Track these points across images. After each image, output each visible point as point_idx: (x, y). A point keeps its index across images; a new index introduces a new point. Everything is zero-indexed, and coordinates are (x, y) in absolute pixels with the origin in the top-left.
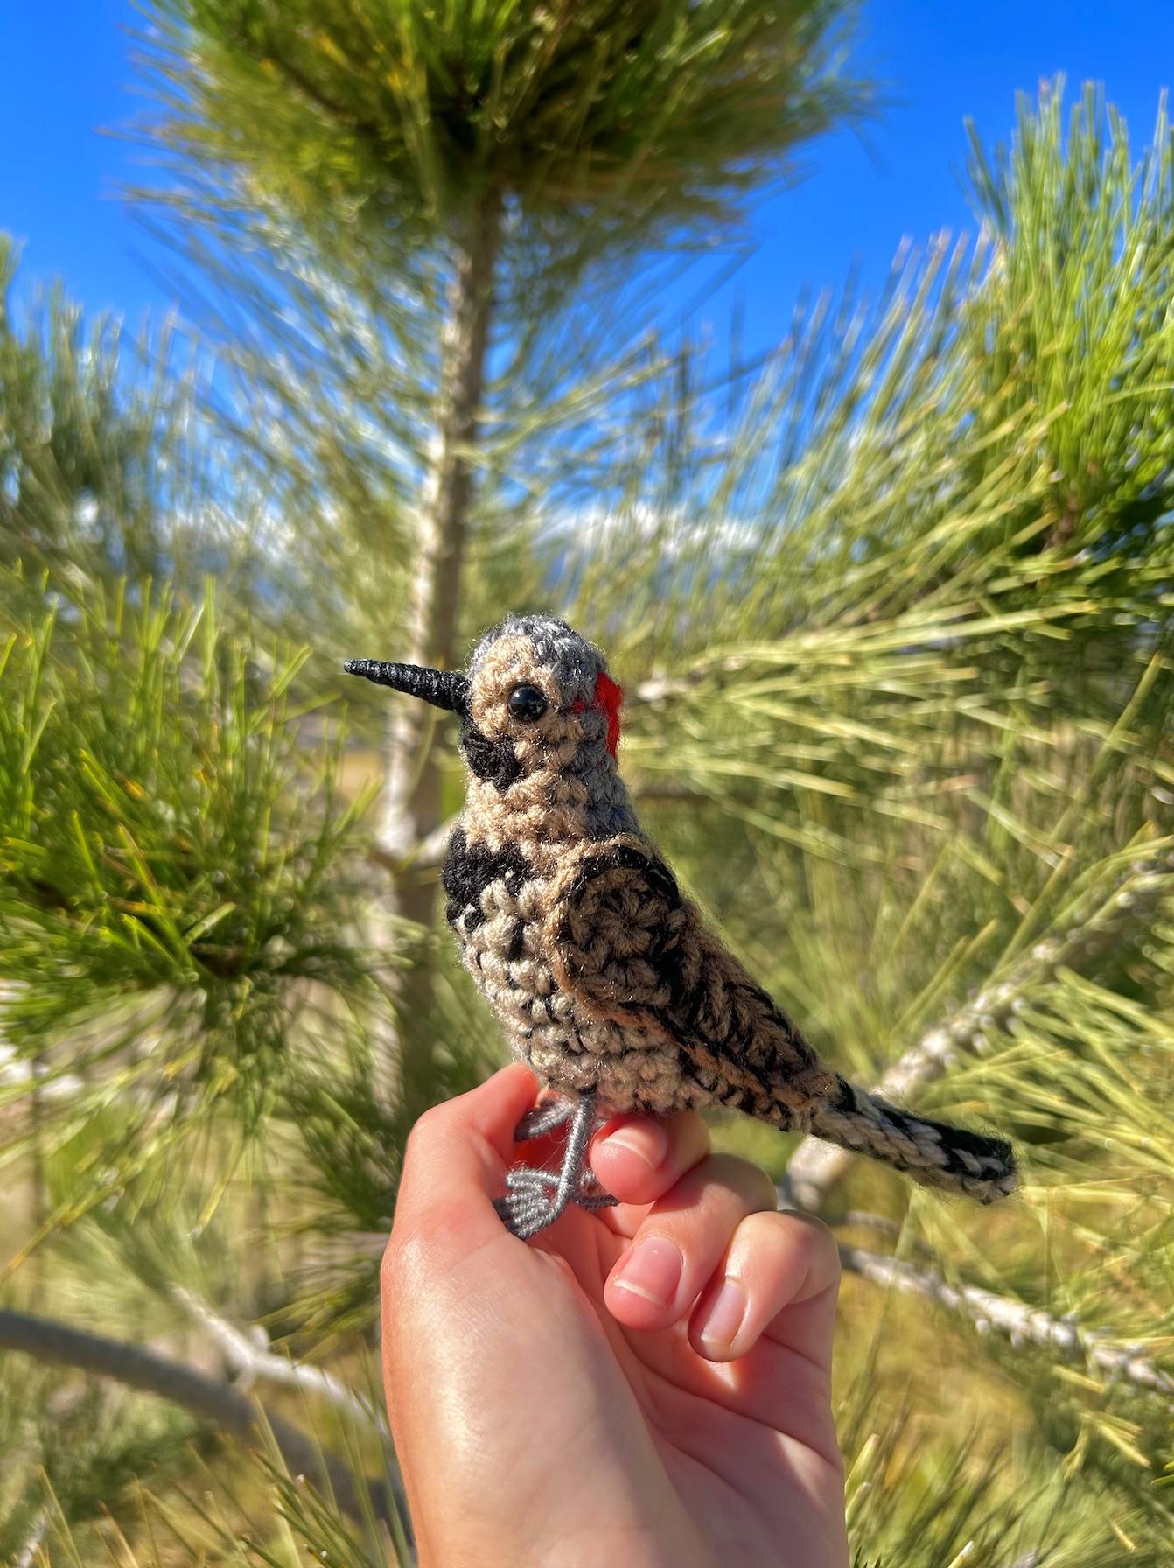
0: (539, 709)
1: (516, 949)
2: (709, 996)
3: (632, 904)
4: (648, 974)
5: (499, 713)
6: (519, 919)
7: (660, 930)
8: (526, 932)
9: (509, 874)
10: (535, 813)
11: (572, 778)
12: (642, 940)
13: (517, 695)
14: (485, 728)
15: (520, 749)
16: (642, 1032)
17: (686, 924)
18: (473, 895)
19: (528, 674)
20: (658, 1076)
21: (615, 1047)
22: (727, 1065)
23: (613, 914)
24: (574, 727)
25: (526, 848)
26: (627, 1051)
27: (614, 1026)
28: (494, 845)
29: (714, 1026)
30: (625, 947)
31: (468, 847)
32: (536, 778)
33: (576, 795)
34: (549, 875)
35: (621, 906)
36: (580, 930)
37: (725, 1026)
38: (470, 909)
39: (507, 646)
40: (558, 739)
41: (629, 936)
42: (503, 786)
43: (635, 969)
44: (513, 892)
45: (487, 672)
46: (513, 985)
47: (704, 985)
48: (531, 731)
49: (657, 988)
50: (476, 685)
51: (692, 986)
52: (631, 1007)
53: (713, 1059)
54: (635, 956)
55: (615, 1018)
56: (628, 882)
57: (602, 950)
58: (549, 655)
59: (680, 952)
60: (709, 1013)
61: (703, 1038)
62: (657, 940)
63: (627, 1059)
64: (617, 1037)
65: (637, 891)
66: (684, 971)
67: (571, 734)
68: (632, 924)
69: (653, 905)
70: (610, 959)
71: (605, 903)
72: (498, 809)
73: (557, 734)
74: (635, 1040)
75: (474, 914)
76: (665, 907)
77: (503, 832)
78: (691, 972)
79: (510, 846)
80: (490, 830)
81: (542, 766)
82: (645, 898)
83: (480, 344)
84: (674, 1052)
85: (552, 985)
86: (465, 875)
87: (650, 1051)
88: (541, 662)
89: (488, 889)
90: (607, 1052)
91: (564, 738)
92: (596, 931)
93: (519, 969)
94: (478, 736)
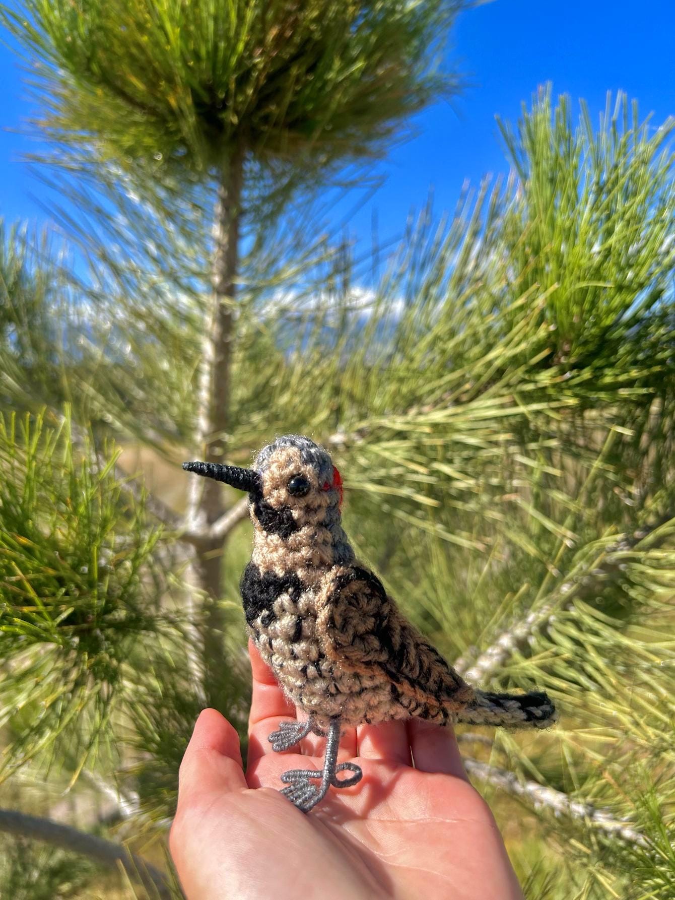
0: (305, 490)
1: (297, 636)
2: (408, 652)
3: (363, 601)
4: (376, 643)
5: (283, 493)
6: (299, 617)
7: (378, 616)
8: (305, 624)
9: (290, 590)
10: (305, 552)
11: (324, 529)
12: (371, 623)
13: (292, 482)
14: (272, 501)
15: (295, 514)
16: (372, 678)
17: (391, 610)
18: (268, 605)
19: (300, 469)
20: (380, 703)
21: (357, 688)
22: (419, 692)
23: (354, 609)
24: (324, 500)
25: (300, 573)
26: (363, 690)
27: (357, 676)
28: (280, 573)
29: (411, 670)
30: (362, 629)
31: (262, 574)
32: (305, 532)
33: (327, 539)
34: (317, 590)
35: (359, 604)
36: (339, 621)
37: (417, 669)
38: (265, 612)
39: (284, 453)
40: (316, 507)
41: (365, 622)
42: (285, 536)
43: (369, 641)
44: (295, 601)
45: (274, 468)
46: (295, 657)
47: (403, 646)
48: (302, 503)
49: (381, 651)
50: (266, 476)
51: (397, 647)
52: (368, 664)
53: (412, 689)
54: (367, 632)
55: (359, 671)
56: (360, 590)
57: (351, 632)
58: (310, 459)
59: (389, 628)
60: (408, 662)
61: (407, 678)
62: (378, 622)
63: (363, 695)
64: (358, 682)
65: (364, 594)
66: (393, 639)
67: (324, 504)
68: (365, 614)
69: (374, 602)
70: (355, 636)
71: (350, 604)
72: (282, 551)
73: (316, 504)
74: (367, 683)
75: (269, 616)
76: (379, 602)
77: (285, 564)
78: (397, 640)
79: (290, 571)
80: (277, 563)
81: (307, 523)
82: (370, 597)
83: (234, 236)
84: (388, 688)
85: (321, 656)
86: (262, 592)
87: (375, 689)
88: (306, 462)
89: (279, 600)
90: (351, 692)
91: (320, 506)
92: (346, 621)
93: (300, 647)
94: (268, 507)
